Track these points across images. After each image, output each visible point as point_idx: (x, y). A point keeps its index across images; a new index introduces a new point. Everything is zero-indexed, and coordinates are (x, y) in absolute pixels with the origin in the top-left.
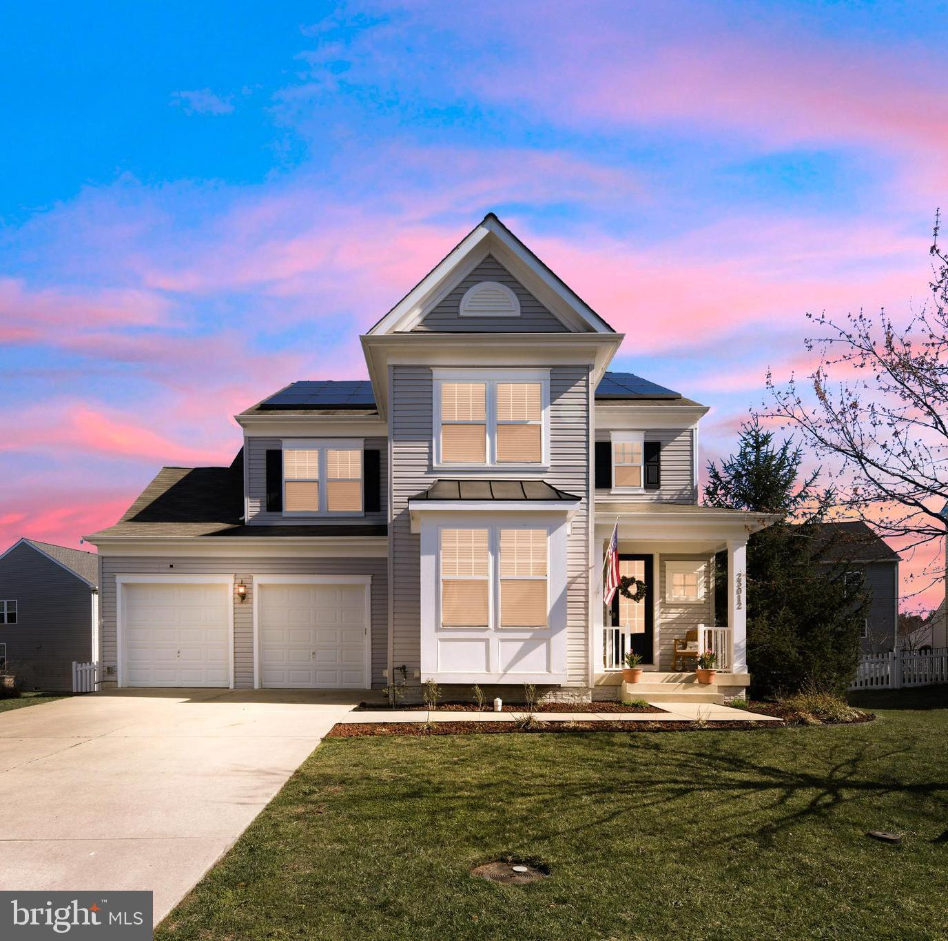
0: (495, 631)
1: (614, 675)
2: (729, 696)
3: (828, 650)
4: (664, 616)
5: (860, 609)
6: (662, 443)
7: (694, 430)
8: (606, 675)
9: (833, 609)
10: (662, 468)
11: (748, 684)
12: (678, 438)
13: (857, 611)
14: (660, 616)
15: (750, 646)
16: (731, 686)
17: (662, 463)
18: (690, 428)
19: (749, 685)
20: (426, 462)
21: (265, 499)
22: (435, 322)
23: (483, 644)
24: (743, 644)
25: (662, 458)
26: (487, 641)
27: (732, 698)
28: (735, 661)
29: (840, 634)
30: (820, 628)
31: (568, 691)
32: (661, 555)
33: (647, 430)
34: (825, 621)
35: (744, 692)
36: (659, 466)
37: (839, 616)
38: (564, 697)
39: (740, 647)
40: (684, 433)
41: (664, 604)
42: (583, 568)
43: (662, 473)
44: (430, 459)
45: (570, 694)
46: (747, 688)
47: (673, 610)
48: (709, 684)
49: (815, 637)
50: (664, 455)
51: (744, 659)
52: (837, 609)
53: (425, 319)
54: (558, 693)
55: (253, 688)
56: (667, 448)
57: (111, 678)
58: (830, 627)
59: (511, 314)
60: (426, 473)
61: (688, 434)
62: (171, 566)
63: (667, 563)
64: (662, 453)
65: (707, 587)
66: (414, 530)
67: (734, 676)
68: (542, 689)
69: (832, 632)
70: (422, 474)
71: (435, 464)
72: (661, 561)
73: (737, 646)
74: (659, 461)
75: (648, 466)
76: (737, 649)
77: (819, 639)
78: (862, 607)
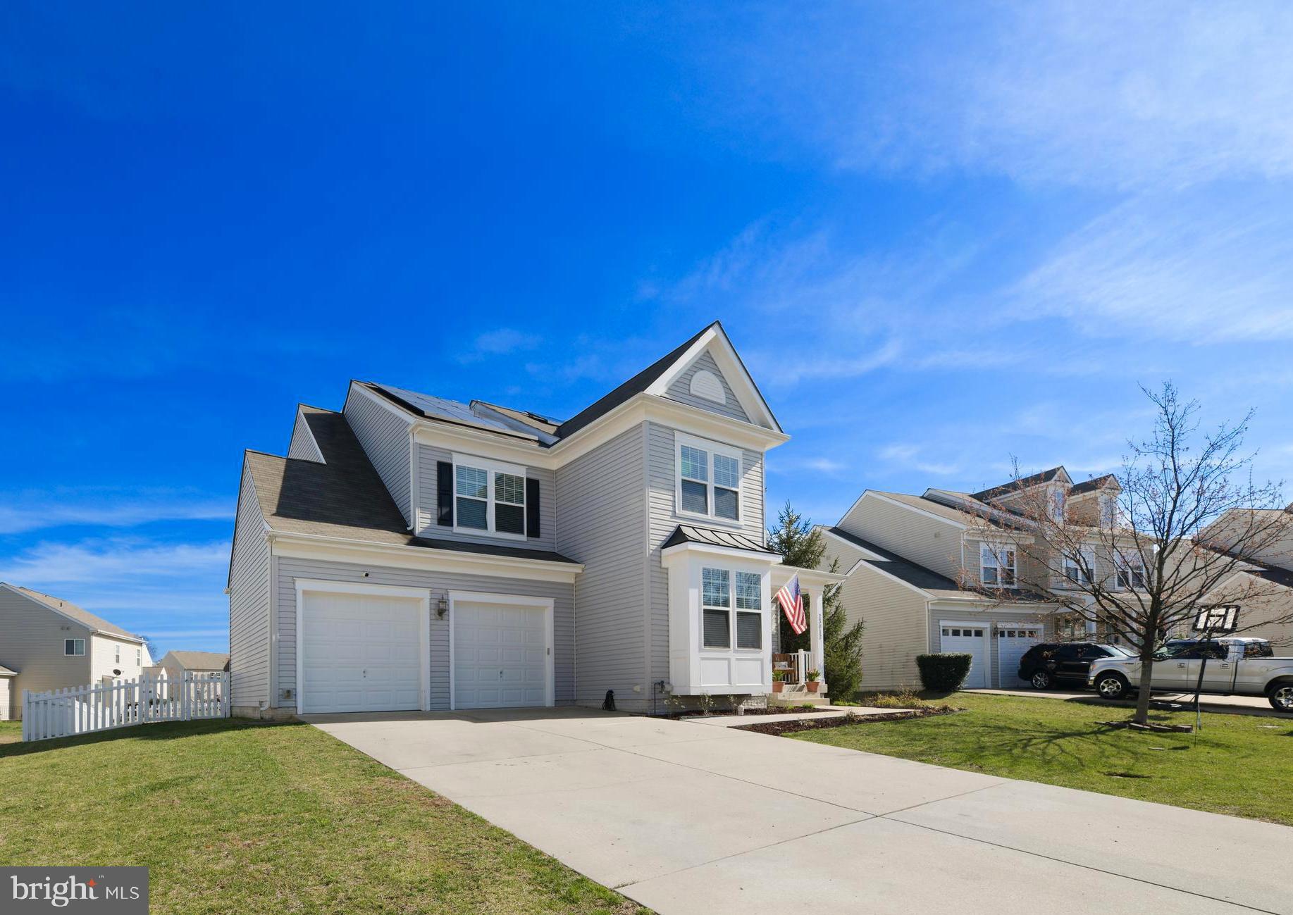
0: (733, 652)
19: (827, 692)
20: (671, 509)
21: (435, 512)
22: (675, 393)
23: (727, 662)
26: (729, 660)
44: (674, 506)
53: (669, 389)
55: (450, 709)
57: (290, 703)
59: (719, 401)
60: (672, 517)
62: (367, 575)
65: (777, 623)
66: (664, 565)
68: (741, 698)
70: (668, 518)
71: (677, 511)
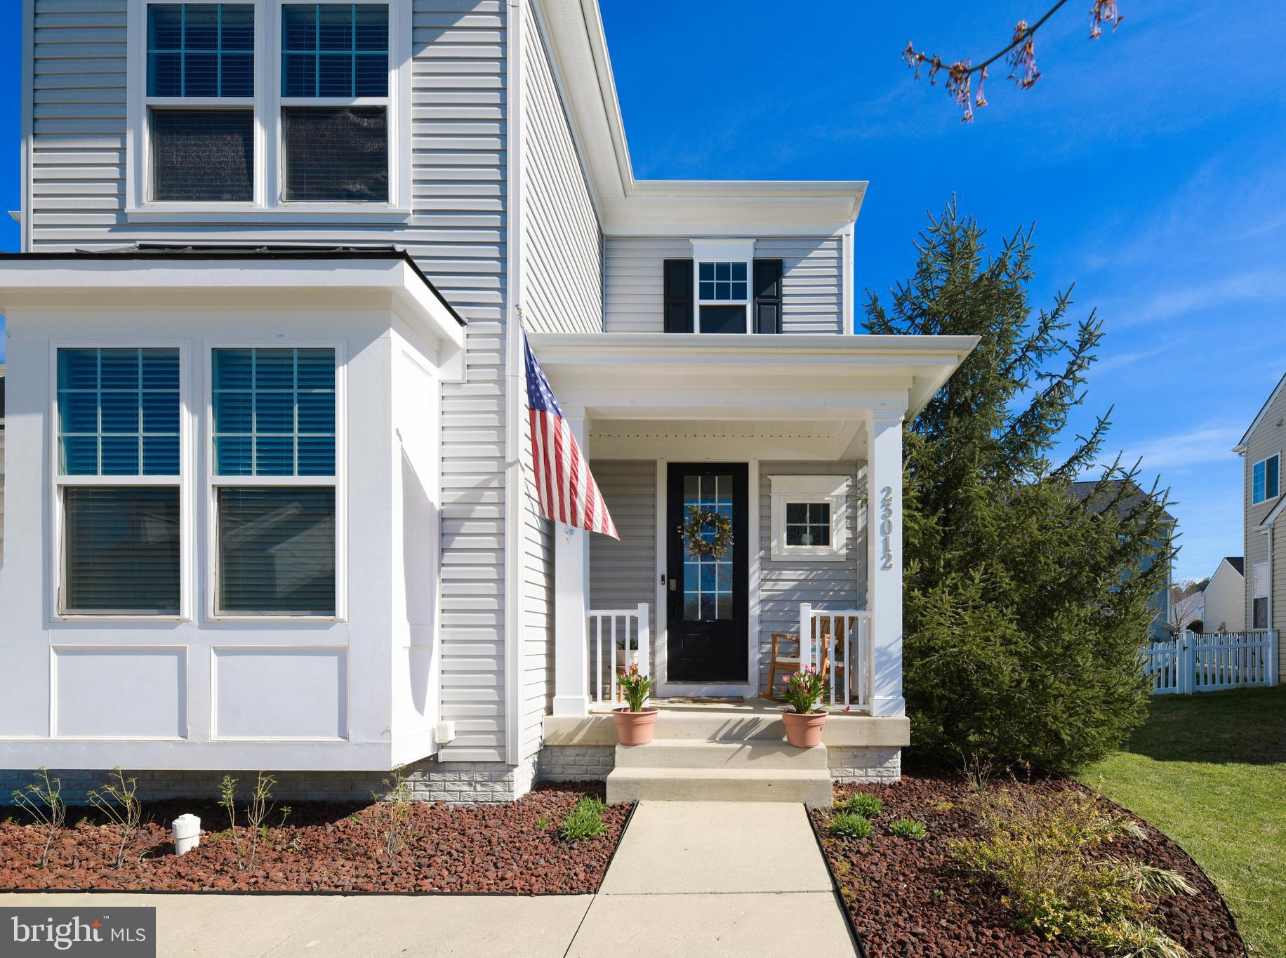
0: (200, 627)
1: (605, 720)
2: (864, 767)
3: (1085, 660)
4: (769, 585)
5: (1151, 571)
6: (787, 263)
7: (844, 238)
8: (588, 720)
9: (1096, 569)
10: (785, 309)
11: (907, 743)
12: (815, 254)
13: (1144, 575)
14: (760, 586)
15: (911, 654)
16: (867, 747)
17: (785, 300)
18: (837, 233)
19: (909, 744)
20: (113, 203)
23: (173, 660)
24: (897, 649)
25: (785, 290)
26: (180, 653)
27: (870, 772)
28: (878, 688)
29: (1109, 625)
30: (1068, 610)
31: (460, 772)
32: (762, 464)
33: (758, 239)
34: (1080, 594)
35: (897, 760)
36: (779, 305)
37: (1107, 585)
38: (450, 786)
39: (890, 655)
40: (826, 244)
41: (767, 562)
42: (493, 466)
43: (785, 318)
44: (121, 196)
45: (465, 777)
46: (904, 749)
47: (787, 574)
48: (809, 748)
49: (1059, 630)
50: (790, 285)
51: (897, 683)
52: (1103, 570)
54: (434, 776)
56: (793, 272)
58: (1088, 609)
61: (834, 244)
63: (774, 479)
64: (785, 281)
65: (852, 528)
67: (874, 723)
69: (1094, 621)
71: (131, 207)
72: (761, 476)
73: (882, 652)
74: (779, 295)
75: (759, 304)
76: (884, 659)
77: (1066, 637)
78: (1155, 566)
